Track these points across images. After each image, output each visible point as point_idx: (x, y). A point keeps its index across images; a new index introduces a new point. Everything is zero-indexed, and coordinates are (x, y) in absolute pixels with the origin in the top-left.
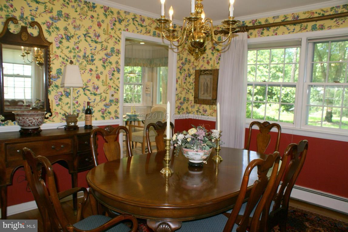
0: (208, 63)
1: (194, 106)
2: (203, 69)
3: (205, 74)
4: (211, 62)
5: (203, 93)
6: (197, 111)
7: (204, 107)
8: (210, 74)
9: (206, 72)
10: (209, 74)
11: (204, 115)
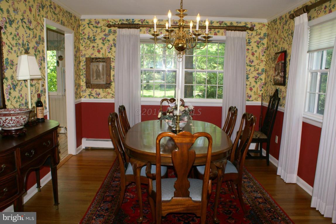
0: (99, 51)
1: (85, 90)
2: (93, 56)
3: (97, 61)
4: (102, 51)
5: (95, 78)
6: (89, 95)
7: (97, 91)
8: (103, 62)
9: (98, 60)
10: (101, 61)
11: (97, 98)
